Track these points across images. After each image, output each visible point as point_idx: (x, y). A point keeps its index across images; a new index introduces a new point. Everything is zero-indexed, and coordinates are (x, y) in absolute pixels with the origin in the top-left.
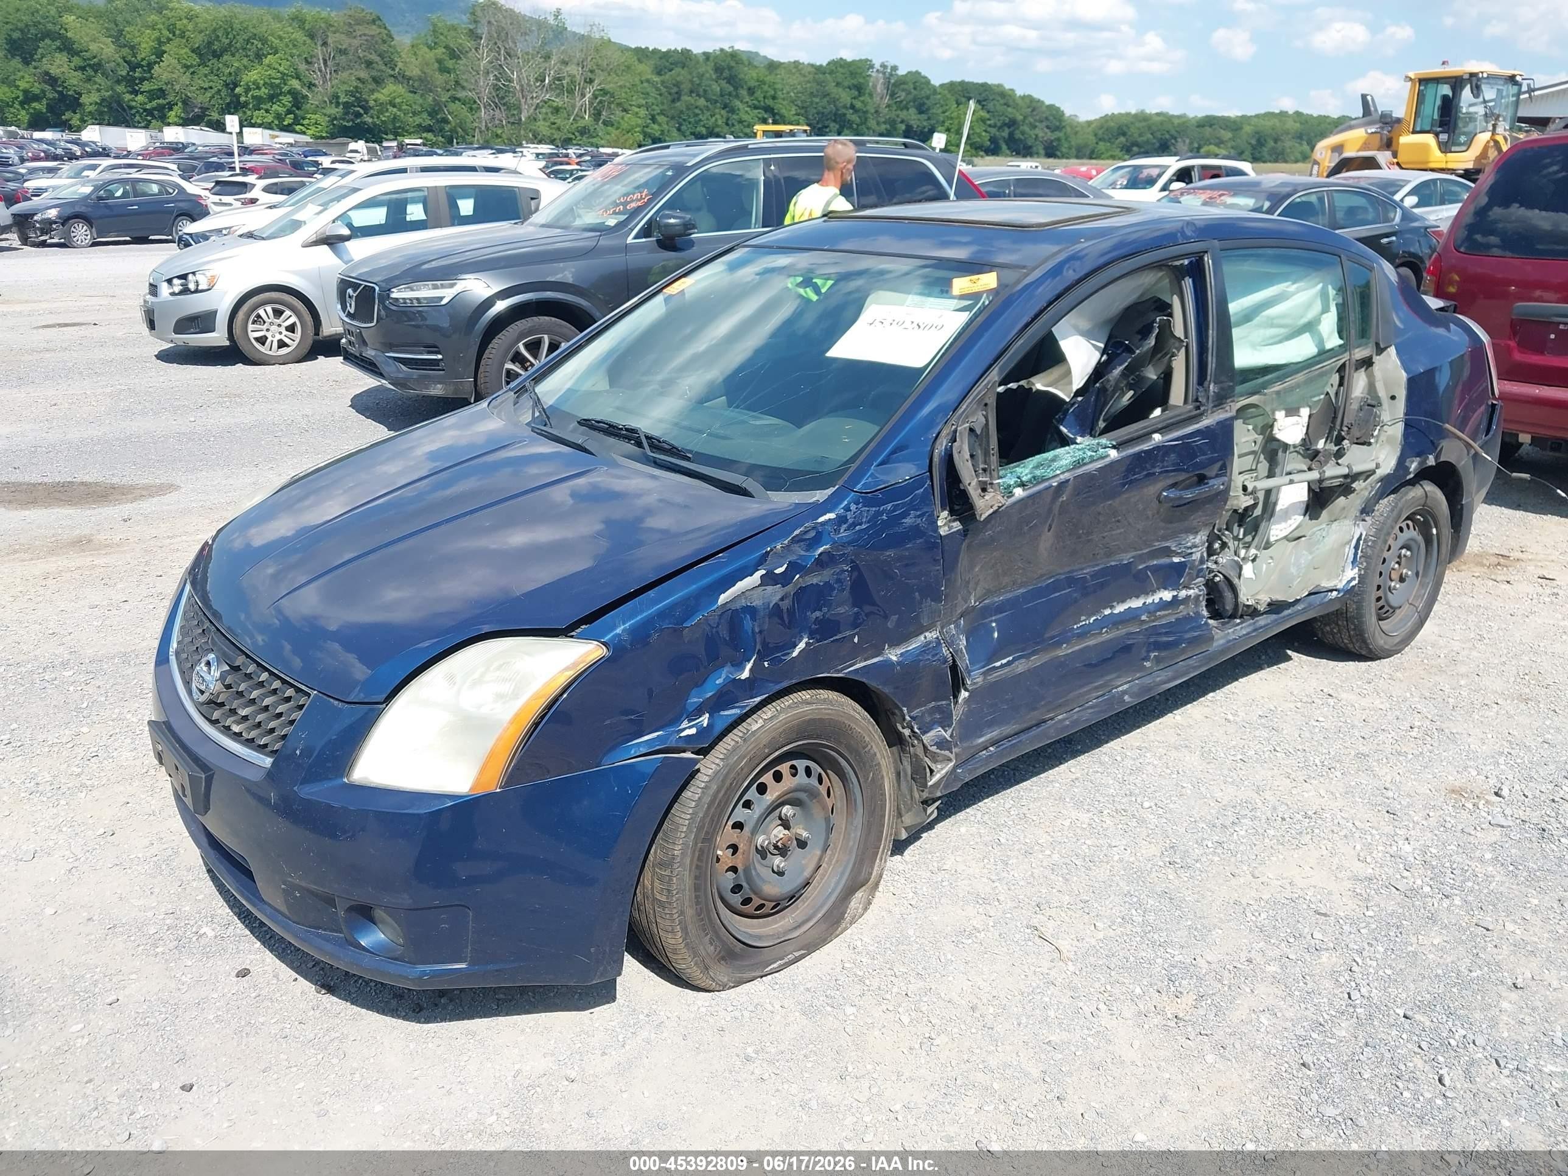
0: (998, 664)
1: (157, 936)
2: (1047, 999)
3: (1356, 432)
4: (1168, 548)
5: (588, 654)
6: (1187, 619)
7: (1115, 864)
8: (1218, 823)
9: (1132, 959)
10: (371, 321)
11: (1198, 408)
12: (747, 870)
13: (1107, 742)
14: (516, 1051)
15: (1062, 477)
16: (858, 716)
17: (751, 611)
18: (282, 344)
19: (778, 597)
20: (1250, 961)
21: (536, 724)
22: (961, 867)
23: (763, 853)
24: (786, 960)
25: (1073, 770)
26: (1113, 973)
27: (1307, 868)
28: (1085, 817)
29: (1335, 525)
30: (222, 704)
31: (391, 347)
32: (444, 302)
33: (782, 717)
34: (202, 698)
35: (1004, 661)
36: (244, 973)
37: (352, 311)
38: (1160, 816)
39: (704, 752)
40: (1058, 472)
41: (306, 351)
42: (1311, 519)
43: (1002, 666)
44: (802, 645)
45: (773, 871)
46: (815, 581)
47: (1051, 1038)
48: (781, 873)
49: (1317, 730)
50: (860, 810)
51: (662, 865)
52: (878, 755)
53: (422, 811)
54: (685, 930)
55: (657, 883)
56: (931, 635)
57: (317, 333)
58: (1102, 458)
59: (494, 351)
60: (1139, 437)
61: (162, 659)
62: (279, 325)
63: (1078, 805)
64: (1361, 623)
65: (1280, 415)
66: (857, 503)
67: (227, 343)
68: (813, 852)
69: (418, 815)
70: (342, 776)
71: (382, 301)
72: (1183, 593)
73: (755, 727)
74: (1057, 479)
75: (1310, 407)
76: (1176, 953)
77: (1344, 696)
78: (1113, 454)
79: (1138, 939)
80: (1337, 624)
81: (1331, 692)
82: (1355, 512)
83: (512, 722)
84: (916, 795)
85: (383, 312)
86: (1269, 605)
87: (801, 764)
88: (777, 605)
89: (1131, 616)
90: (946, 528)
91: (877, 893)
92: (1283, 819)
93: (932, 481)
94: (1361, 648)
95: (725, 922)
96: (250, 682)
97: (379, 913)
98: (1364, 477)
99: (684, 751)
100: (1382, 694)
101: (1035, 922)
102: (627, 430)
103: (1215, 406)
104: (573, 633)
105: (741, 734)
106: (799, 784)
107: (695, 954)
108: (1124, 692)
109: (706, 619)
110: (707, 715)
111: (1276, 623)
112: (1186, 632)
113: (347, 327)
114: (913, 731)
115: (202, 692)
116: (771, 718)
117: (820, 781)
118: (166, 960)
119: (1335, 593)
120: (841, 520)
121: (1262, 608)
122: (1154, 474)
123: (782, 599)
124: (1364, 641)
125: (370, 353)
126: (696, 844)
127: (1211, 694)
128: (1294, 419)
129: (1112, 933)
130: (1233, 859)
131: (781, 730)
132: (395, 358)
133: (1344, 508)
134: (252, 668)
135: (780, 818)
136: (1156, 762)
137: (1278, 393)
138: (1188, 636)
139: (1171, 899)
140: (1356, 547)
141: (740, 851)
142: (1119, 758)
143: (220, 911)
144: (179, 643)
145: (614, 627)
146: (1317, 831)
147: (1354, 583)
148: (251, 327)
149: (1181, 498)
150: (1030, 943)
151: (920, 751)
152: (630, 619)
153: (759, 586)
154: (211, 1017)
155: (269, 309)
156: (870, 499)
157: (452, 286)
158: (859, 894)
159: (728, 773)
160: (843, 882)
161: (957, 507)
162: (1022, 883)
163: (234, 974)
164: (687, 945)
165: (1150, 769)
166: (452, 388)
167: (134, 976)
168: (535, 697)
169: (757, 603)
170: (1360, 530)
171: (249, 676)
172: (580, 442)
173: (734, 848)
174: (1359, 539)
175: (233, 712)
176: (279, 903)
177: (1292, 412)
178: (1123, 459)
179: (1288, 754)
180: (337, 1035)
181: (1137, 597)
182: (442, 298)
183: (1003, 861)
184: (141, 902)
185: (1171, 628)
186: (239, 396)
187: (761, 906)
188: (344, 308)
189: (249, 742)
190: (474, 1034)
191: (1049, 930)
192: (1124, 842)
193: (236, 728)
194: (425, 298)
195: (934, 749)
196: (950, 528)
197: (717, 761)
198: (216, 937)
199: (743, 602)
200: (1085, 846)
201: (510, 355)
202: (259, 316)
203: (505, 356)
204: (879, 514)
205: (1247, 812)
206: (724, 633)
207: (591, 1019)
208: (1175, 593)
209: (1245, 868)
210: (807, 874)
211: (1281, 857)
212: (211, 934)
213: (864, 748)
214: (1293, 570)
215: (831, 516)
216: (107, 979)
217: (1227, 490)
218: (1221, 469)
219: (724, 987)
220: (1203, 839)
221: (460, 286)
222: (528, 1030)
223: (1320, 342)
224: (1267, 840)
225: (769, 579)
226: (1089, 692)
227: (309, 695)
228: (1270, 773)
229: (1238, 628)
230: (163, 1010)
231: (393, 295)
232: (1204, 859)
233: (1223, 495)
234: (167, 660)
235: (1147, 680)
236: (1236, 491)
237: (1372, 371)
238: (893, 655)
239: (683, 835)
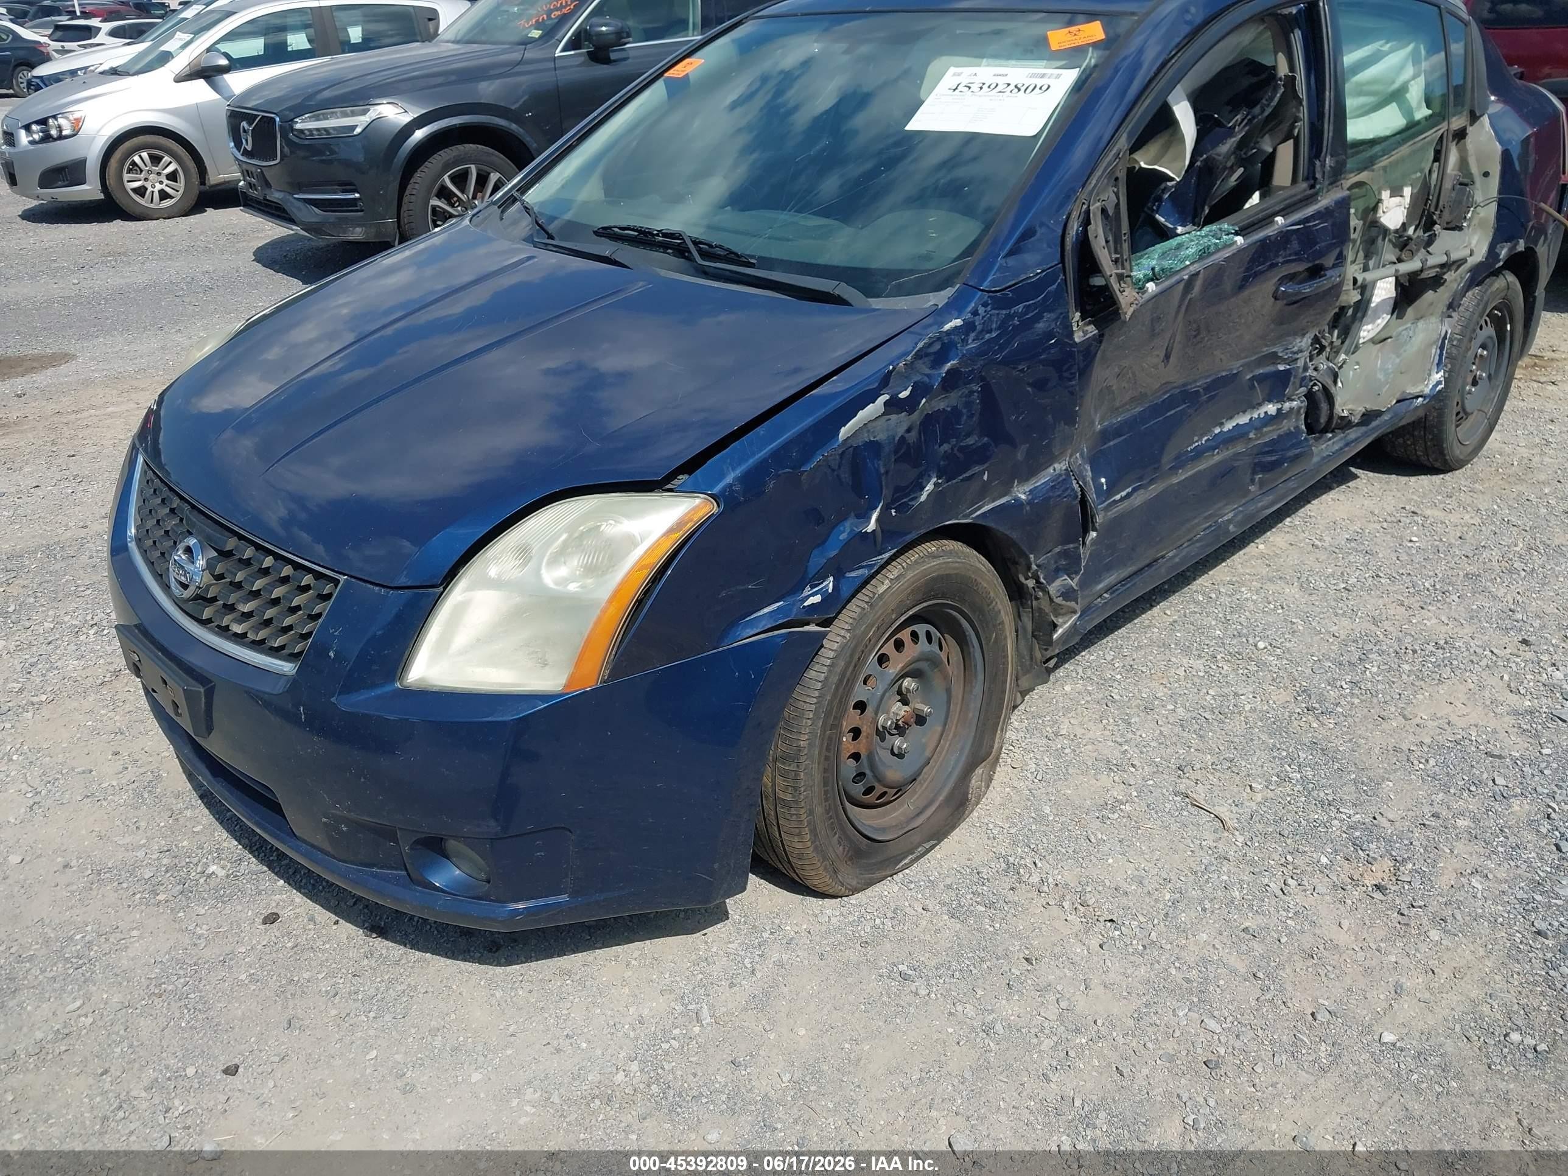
0: (1118, 497)
1: (155, 881)
2: (1225, 878)
3: (1447, 216)
4: (1275, 353)
5: (695, 509)
6: (1289, 434)
7: (1248, 714)
8: (1345, 659)
9: (1304, 823)
10: (274, 158)
11: (1312, 187)
12: (871, 756)
13: (1195, 580)
14: (626, 990)
15: (1191, 268)
16: (983, 569)
17: (874, 447)
18: (164, 196)
19: (905, 427)
20: (1436, 816)
21: (640, 603)
22: (1079, 731)
23: (882, 734)
24: (917, 854)
25: (1168, 612)
26: (1289, 841)
27: (1460, 705)
28: (1198, 664)
29: (1421, 324)
30: (214, 599)
31: (300, 187)
32: (358, 130)
33: (910, 575)
34: (187, 594)
35: (1124, 494)
36: (271, 919)
37: (249, 148)
38: (1279, 657)
39: (827, 623)
40: (1188, 263)
41: (192, 202)
42: (1397, 318)
43: (1122, 499)
44: (929, 487)
45: (893, 753)
46: (942, 405)
47: (1247, 924)
48: (900, 756)
49: (1414, 552)
50: (981, 677)
51: (785, 759)
52: (1002, 612)
53: (508, 718)
54: (814, 832)
55: (779, 780)
56: (1060, 466)
57: (203, 182)
58: (1226, 246)
59: (417, 186)
60: (1260, 221)
61: (118, 547)
62: (159, 174)
63: (1187, 651)
64: (1441, 431)
65: (1385, 194)
66: (985, 305)
67: (102, 196)
68: (934, 727)
69: (504, 722)
70: (393, 681)
71: (284, 136)
72: (1287, 405)
73: (881, 589)
74: (1187, 271)
75: (1412, 185)
76: (1351, 812)
77: (1428, 512)
78: (1239, 240)
79: (1303, 799)
80: (1413, 436)
81: (1413, 509)
82: (1442, 307)
83: (610, 601)
84: (1038, 655)
85: (286, 149)
86: (1363, 415)
87: (921, 629)
88: (902, 438)
89: (1239, 433)
90: (1081, 334)
91: (998, 769)
92: (1414, 651)
93: (1065, 274)
94: (1436, 460)
95: (851, 817)
96: (249, 570)
97: (452, 845)
98: (1454, 267)
99: (808, 624)
100: (1469, 509)
101: (1182, 788)
102: (665, 235)
103: (1331, 184)
104: (669, 486)
105: (867, 599)
106: (922, 653)
107: (825, 858)
108: (1229, 521)
109: (826, 459)
110: (831, 579)
111: (1365, 435)
112: (1289, 449)
113: (244, 166)
114: (1038, 582)
115: (185, 586)
116: (898, 578)
117: (941, 648)
118: (172, 909)
119: (1420, 399)
120: (968, 327)
121: (1356, 419)
122: (1277, 264)
123: (908, 431)
124: (1442, 453)
125: (276, 196)
126: (824, 731)
127: (1288, 519)
128: (1397, 199)
129: (1270, 794)
130: (1375, 700)
131: (909, 590)
132: (305, 200)
133: (1431, 304)
134: (249, 552)
135: (899, 692)
136: (1254, 597)
137: (1385, 168)
138: (1290, 454)
139: (1323, 750)
140: (1442, 348)
141: (863, 734)
142: (1213, 596)
143: (225, 844)
144: (138, 528)
145: (722, 476)
146: (1455, 662)
147: (1440, 387)
148: (126, 177)
149: (1300, 293)
150: (1185, 813)
151: (1045, 604)
152: (740, 464)
153: (884, 414)
154: (243, 977)
155: (145, 155)
156: (1000, 300)
157: (364, 113)
158: (979, 771)
159: (856, 646)
160: (963, 758)
161: (1088, 308)
162: (1153, 744)
163: (259, 920)
164: (816, 848)
165: (1250, 604)
166: (373, 230)
167: (135, 933)
168: (638, 566)
169: (881, 437)
170: (1446, 327)
171: (247, 563)
172: (607, 253)
173: (856, 733)
174: (1445, 338)
175: (230, 608)
176: (319, 840)
177: (1396, 192)
178: (1250, 245)
179: (1391, 578)
180: (403, 987)
181: (1244, 412)
182: (354, 127)
183: (1124, 720)
184: (128, 839)
185: (1273, 446)
186: (125, 254)
187: (884, 794)
188: (238, 145)
189: (258, 645)
190: (569, 973)
191: (1200, 794)
192: (1251, 689)
193: (238, 629)
194: (334, 128)
195: (1059, 600)
196: (1085, 333)
197: (843, 633)
198: (228, 876)
199: (866, 437)
200: (1208, 698)
201: (435, 191)
202: (134, 164)
203: (429, 191)
204: (1010, 317)
205: (1371, 646)
206: (846, 476)
207: (706, 943)
208: (1280, 406)
209: (1393, 709)
210: (928, 753)
211: (1427, 694)
212: (221, 873)
213: (989, 605)
214: (1381, 376)
215: (958, 322)
216: (102, 939)
217: (1340, 285)
218: (1337, 259)
219: (855, 891)
220: (1334, 680)
221: (374, 112)
222: (633, 962)
223: (1407, 111)
224: (1404, 677)
225: (893, 405)
226: (1198, 524)
227: (336, 582)
228: (1381, 601)
229: (1330, 443)
230: (182, 972)
231: (298, 126)
232: (1343, 703)
233: (1336, 290)
234: (126, 548)
235: (1252, 508)
236: (1348, 286)
237: (1465, 143)
238: (1021, 493)
239: (810, 722)
